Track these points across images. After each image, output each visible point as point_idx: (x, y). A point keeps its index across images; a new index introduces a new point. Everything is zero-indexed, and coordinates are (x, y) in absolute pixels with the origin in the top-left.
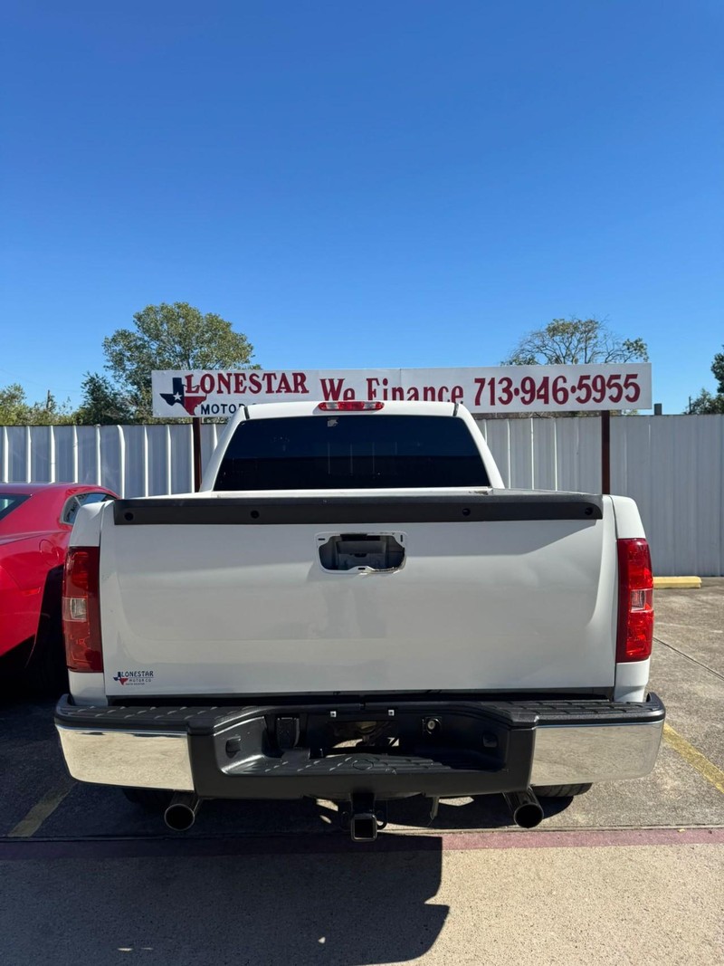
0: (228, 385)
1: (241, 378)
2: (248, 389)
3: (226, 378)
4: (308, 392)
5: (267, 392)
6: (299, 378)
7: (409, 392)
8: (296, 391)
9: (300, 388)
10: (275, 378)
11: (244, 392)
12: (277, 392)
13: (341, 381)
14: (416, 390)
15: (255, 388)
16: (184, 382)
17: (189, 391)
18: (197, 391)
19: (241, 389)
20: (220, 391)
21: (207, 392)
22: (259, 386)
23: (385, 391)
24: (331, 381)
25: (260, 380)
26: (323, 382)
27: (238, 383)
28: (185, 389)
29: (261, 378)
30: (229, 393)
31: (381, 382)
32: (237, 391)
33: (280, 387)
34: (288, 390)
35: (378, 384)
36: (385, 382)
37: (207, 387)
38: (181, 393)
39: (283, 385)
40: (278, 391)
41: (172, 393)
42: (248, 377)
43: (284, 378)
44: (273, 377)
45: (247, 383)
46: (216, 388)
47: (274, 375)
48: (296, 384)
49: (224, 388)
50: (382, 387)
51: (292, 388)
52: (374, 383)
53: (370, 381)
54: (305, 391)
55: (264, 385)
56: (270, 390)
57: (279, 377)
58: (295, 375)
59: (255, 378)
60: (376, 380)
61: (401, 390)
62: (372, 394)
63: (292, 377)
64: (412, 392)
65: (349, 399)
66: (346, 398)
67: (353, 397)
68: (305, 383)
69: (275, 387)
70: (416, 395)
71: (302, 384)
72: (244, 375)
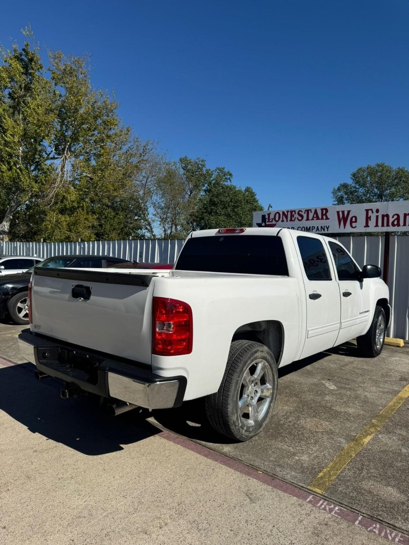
0: (286, 217)
1: (293, 213)
2: (296, 219)
3: (286, 213)
4: (329, 219)
5: (306, 220)
6: (324, 211)
7: (393, 217)
8: (322, 219)
9: (324, 217)
10: (311, 212)
11: (294, 221)
12: (312, 220)
13: (349, 212)
14: (398, 215)
15: (300, 218)
16: (267, 217)
17: (269, 221)
18: (272, 221)
19: (293, 219)
20: (283, 221)
21: (277, 221)
22: (302, 217)
23: (377, 217)
24: (343, 212)
25: (303, 214)
26: (338, 212)
27: (292, 216)
28: (267, 220)
29: (304, 212)
30: (287, 221)
31: (374, 211)
32: (291, 220)
33: (313, 217)
34: (318, 218)
35: (373, 212)
36: (377, 211)
37: (277, 219)
38: (265, 223)
39: (315, 216)
40: (312, 219)
41: (261, 222)
42: (297, 212)
43: (316, 212)
44: (310, 211)
45: (296, 216)
46: (281, 219)
47: (311, 210)
48: (322, 215)
49: (285, 219)
50: (375, 214)
51: (320, 217)
52: (370, 212)
53: (367, 211)
54: (327, 218)
55: (305, 216)
56: (308, 219)
57: (313, 211)
58: (322, 210)
59: (300, 213)
60: (372, 210)
61: (387, 216)
62: (368, 218)
63: (321, 211)
64: (396, 217)
65: (354, 222)
66: (351, 222)
67: (356, 221)
68: (327, 214)
69: (311, 217)
70: (398, 219)
71: (326, 215)
72: (295, 211)
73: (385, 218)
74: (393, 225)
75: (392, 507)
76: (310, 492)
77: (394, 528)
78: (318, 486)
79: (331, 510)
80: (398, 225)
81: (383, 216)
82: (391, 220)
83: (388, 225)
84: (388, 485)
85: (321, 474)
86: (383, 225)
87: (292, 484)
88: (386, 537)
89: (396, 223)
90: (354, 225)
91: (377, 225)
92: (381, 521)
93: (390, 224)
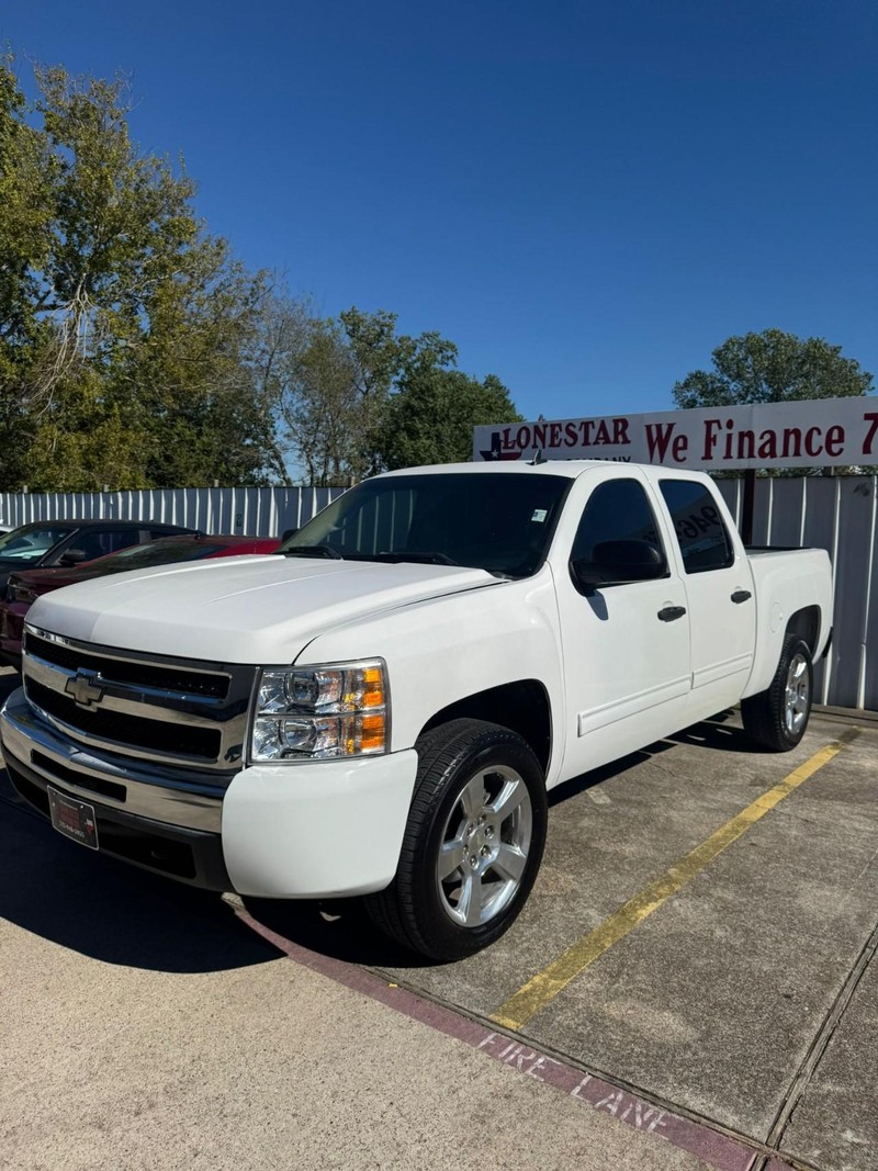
0: (543, 438)
1: (557, 429)
2: (563, 442)
3: (542, 429)
4: (629, 442)
5: (583, 445)
6: (620, 426)
7: (762, 437)
8: (616, 441)
9: (620, 438)
10: (593, 427)
11: (558, 445)
12: (594, 444)
13: (671, 427)
14: (772, 433)
15: (571, 441)
16: (502, 437)
17: (506, 447)
18: (513, 447)
19: (556, 442)
20: (535, 446)
21: (523, 447)
22: (574, 436)
23: (729, 437)
24: (659, 427)
25: (576, 430)
26: (649, 428)
27: (554, 436)
28: (503, 444)
29: (578, 428)
30: (544, 447)
31: (724, 425)
32: (552, 445)
33: (598, 438)
34: (607, 441)
35: (720, 428)
36: (730, 424)
37: (523, 441)
38: (499, 450)
39: (601, 436)
40: (596, 443)
41: (490, 449)
42: (564, 428)
43: (603, 425)
44: (590, 426)
45: (563, 435)
46: (531, 442)
47: (592, 423)
48: (616, 433)
49: (539, 442)
50: (725, 431)
51: (612, 438)
52: (714, 426)
53: (709, 424)
54: (626, 441)
55: (581, 435)
56: (586, 443)
57: (597, 426)
58: (616, 422)
59: (571, 428)
60: (718, 422)
61: (750, 435)
62: (710, 441)
63: (612, 425)
64: (767, 437)
65: (681, 449)
66: (676, 449)
67: (685, 447)
68: (627, 432)
69: (592, 439)
70: (772, 441)
71: (623, 433)
72: (559, 425)
73: (746, 440)
74: (762, 454)
75: (662, 1056)
76: (491, 1026)
77: (654, 1099)
78: (512, 1014)
79: (527, 1065)
80: (773, 454)
81: (742, 435)
82: (758, 443)
83: (751, 455)
84: (666, 1007)
85: (527, 987)
86: (741, 456)
87: (457, 1010)
88: (631, 1120)
89: (767, 450)
90: (681, 454)
91: (728, 456)
92: (628, 1087)
93: (756, 452)
